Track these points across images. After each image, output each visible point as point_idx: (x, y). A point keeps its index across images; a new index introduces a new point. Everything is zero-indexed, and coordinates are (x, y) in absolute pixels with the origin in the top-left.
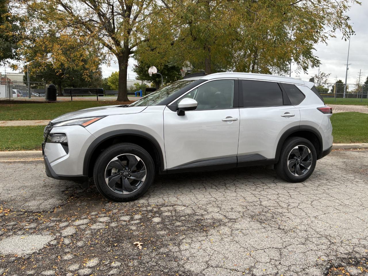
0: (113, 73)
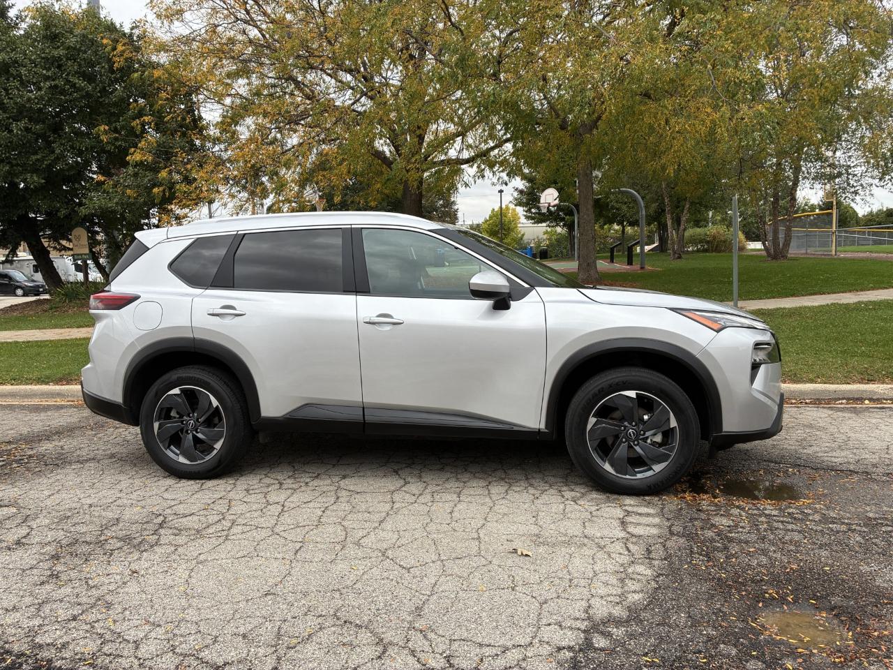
0: (494, 210)
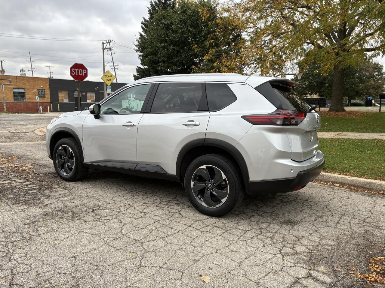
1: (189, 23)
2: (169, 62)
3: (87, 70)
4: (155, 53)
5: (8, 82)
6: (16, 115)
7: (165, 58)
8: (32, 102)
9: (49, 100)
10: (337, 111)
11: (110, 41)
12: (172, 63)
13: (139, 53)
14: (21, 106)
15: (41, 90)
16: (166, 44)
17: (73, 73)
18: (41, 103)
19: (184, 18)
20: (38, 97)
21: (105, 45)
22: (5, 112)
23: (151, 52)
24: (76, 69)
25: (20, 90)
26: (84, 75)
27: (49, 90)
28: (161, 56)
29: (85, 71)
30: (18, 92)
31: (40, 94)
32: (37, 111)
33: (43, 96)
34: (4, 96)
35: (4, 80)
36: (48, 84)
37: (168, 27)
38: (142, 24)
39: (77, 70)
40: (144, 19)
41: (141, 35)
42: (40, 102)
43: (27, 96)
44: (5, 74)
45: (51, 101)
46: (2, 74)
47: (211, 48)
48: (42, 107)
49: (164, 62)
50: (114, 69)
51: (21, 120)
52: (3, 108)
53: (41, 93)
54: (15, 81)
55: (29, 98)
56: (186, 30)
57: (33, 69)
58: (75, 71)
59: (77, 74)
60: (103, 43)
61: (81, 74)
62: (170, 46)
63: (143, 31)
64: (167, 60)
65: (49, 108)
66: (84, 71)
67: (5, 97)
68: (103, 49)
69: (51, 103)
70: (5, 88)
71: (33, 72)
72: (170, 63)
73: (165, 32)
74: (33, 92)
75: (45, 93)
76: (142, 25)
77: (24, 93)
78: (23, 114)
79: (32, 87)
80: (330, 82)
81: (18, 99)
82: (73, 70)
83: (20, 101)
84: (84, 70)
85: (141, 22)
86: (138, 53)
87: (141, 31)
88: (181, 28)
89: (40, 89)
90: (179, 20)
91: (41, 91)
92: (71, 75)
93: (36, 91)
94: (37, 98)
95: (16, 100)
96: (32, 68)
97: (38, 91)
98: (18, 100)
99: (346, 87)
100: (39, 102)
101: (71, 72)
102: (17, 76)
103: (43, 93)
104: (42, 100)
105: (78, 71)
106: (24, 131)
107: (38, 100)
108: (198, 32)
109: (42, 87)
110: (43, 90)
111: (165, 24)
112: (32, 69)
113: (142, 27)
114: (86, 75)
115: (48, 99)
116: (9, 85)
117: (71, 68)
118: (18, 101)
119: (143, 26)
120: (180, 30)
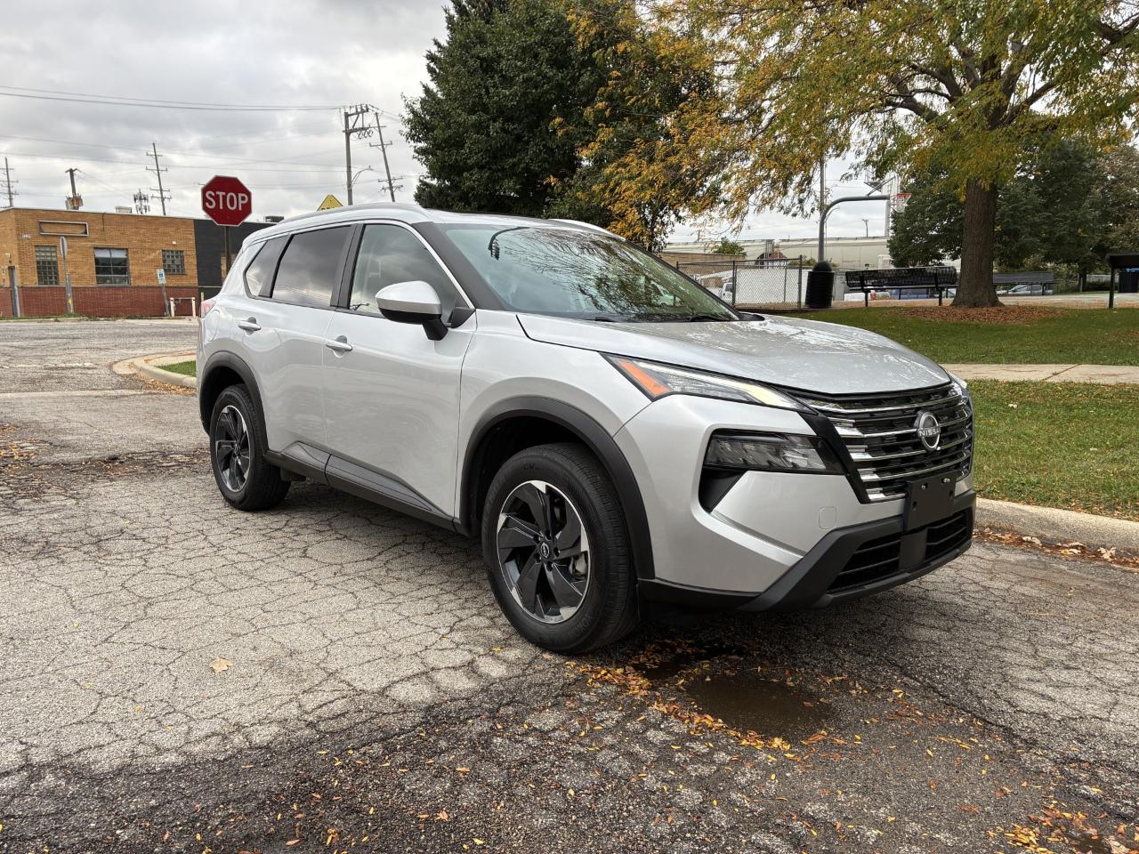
1: (545, 54)
2: (494, 167)
3: (249, 194)
4: (456, 143)
5: (79, 232)
6: (102, 323)
7: (482, 156)
8: (148, 287)
9: (194, 282)
10: (975, 305)
11: (365, 109)
12: (503, 169)
13: (415, 144)
14: (116, 299)
15: (172, 251)
16: (485, 117)
17: (211, 203)
18: (173, 291)
19: (531, 40)
20: (162, 271)
21: (352, 120)
22: (70, 315)
23: (445, 141)
24: (218, 193)
25: (112, 252)
26: (240, 209)
27: (194, 253)
28: (471, 152)
29: (243, 199)
30: (109, 259)
31: (170, 263)
32: (161, 312)
33: (178, 271)
34: (70, 269)
35: (64, 226)
36: (192, 237)
37: (488, 66)
38: (428, 59)
39: (221, 194)
40: (437, 43)
41: (427, 90)
42: (170, 287)
43: (134, 269)
44: (81, 209)
45: (199, 285)
46: (74, 208)
47: (600, 125)
48: (175, 300)
49: (481, 168)
50: (391, 188)
51: (102, 336)
52: (66, 305)
53: (173, 262)
54: (100, 226)
55: (139, 277)
56: (538, 75)
57: (164, 193)
58: (216, 198)
59: (221, 207)
60: (347, 116)
61: (232, 205)
62: (495, 121)
63: (432, 80)
64: (487, 163)
65: (193, 303)
66: (240, 199)
67: (72, 273)
68: (348, 133)
69: (201, 290)
70: (69, 247)
71: (166, 201)
72: (499, 170)
73: (482, 83)
74: (151, 257)
75: (182, 261)
76: (428, 61)
77: (125, 261)
78: (120, 322)
79: (147, 245)
80: (1008, 219)
81: (108, 278)
82: (210, 195)
83: (114, 285)
84: (240, 195)
85: (425, 53)
86: (412, 142)
87: (427, 78)
88: (524, 71)
89: (168, 251)
90: (519, 47)
91: (173, 257)
92: (205, 208)
93: (158, 255)
94: (161, 275)
95: (104, 280)
96: (161, 190)
97: (164, 256)
98: (108, 281)
99: (1058, 235)
100: (166, 287)
101: (205, 200)
102: (104, 214)
103: (177, 262)
104: (176, 281)
105: (225, 198)
106: (87, 365)
107: (162, 281)
108: (569, 80)
109: (174, 243)
110: (177, 252)
111: (483, 60)
112: (162, 194)
113: (428, 66)
114: (247, 209)
115: (192, 277)
116: (82, 240)
117: (204, 191)
118: (108, 285)
119: (432, 65)
120: (521, 77)
